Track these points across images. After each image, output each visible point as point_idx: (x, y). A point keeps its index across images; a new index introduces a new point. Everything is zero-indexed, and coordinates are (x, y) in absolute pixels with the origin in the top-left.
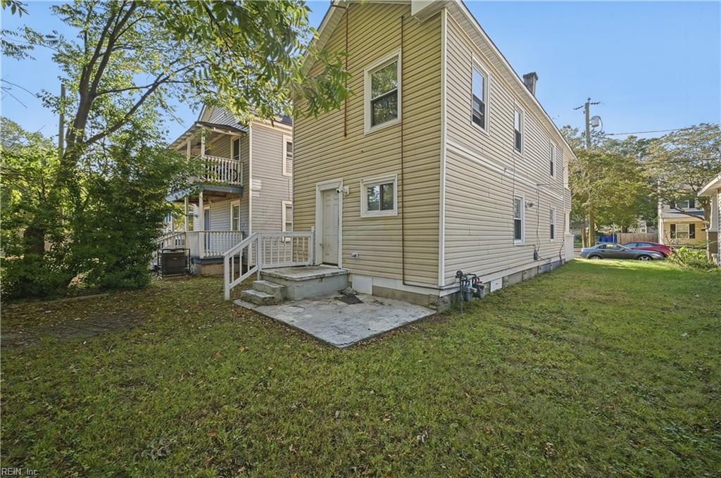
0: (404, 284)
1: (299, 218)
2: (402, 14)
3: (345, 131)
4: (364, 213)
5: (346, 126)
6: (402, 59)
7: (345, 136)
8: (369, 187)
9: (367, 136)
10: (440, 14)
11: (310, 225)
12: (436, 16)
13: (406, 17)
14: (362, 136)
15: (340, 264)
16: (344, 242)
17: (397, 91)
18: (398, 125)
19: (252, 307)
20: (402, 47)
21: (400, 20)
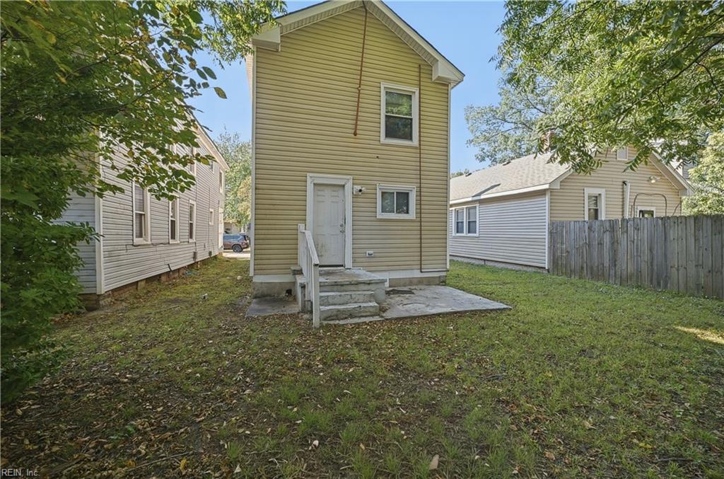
0: (421, 272)
1: (268, 212)
2: (420, 62)
3: (356, 129)
4: (380, 215)
5: (356, 125)
6: (420, 98)
7: (355, 134)
8: (384, 191)
9: (383, 145)
10: (448, 86)
11: (295, 222)
12: (445, 84)
13: (422, 67)
14: (377, 143)
15: (349, 263)
16: (355, 241)
17: (411, 119)
18: (416, 148)
19: (377, 318)
20: (420, 89)
21: (417, 66)
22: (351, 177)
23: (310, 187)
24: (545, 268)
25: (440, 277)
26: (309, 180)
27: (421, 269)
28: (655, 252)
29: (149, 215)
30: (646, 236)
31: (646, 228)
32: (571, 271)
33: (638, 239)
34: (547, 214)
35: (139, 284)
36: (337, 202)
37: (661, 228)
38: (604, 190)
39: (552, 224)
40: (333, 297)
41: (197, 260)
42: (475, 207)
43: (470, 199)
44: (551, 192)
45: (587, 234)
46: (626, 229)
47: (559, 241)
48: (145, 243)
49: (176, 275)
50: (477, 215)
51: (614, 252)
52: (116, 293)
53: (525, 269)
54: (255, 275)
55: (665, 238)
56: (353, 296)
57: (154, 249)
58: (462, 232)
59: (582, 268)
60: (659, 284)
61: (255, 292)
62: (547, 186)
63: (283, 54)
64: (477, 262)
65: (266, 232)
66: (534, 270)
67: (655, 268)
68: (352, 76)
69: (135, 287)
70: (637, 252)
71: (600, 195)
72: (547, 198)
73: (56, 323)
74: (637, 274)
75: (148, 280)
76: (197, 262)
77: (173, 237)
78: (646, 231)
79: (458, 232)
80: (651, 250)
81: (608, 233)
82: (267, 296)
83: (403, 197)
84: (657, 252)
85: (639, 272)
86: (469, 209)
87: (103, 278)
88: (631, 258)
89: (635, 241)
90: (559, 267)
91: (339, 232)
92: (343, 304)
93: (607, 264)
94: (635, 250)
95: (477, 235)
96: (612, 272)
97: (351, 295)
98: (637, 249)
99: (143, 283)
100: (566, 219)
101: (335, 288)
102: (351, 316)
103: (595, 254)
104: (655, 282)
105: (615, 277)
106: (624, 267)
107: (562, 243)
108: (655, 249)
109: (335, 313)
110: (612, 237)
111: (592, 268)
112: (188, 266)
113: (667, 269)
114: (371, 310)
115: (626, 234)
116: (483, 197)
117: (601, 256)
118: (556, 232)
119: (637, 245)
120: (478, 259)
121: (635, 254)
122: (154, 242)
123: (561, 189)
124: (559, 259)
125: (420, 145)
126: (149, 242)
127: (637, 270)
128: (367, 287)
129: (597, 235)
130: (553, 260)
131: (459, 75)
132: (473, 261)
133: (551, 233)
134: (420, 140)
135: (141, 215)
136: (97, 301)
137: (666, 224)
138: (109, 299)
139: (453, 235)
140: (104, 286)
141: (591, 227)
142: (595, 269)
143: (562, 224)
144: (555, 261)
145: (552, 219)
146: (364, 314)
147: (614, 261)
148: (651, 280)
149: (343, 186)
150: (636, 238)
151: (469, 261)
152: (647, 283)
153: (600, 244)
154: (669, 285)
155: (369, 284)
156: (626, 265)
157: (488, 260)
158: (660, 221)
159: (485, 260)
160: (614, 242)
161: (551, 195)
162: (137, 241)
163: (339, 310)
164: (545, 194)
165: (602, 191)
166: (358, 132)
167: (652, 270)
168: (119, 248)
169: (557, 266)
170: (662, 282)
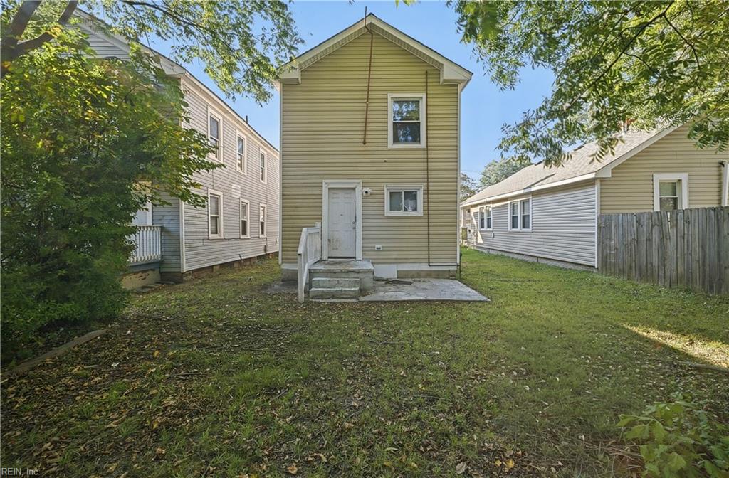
0: (429, 265)
1: (292, 213)
2: (426, 68)
3: (365, 139)
4: (388, 213)
5: (365, 134)
6: (427, 102)
7: (364, 143)
8: (392, 191)
9: (390, 150)
10: (457, 86)
11: (313, 221)
12: (453, 86)
13: (429, 72)
14: (385, 148)
15: (359, 256)
16: (365, 237)
17: (419, 123)
18: (423, 149)
19: (354, 300)
20: (427, 94)
21: (424, 72)
22: (361, 181)
23: (325, 191)
24: (594, 267)
25: (449, 271)
26: (324, 185)
27: (429, 263)
28: (707, 250)
29: (222, 217)
30: (697, 230)
31: (697, 221)
32: (619, 270)
33: (688, 235)
34: (596, 206)
35: (214, 267)
36: (350, 203)
37: (713, 221)
38: (687, 174)
39: (600, 217)
40: (324, 281)
41: (268, 252)
42: (529, 199)
43: (521, 192)
44: (601, 181)
45: (635, 228)
46: (675, 222)
47: (608, 236)
48: (219, 238)
49: (248, 263)
50: (531, 210)
51: (663, 247)
52: (195, 273)
53: (576, 267)
54: (282, 263)
55: (719, 233)
56: (340, 282)
57: (227, 242)
58: (517, 227)
59: (631, 267)
60: (711, 288)
61: (283, 277)
62: (592, 176)
63: (303, 85)
64: (531, 260)
65: (291, 229)
66: (584, 268)
67: (708, 269)
68: (361, 93)
69: (211, 270)
70: (688, 249)
71: (680, 180)
72: (597, 187)
73: (156, 289)
74: (688, 274)
75: (221, 265)
76: (269, 254)
77: (244, 232)
78: (697, 225)
79: (513, 227)
80: (703, 247)
81: (656, 227)
82: (290, 280)
83: (411, 195)
84: (710, 250)
85: (689, 271)
86: (523, 203)
87: (185, 262)
88: (681, 255)
89: (686, 236)
90: (608, 267)
91: (351, 229)
92: (331, 287)
93: (655, 263)
94: (686, 247)
95: (530, 230)
96: (661, 273)
97: (338, 281)
98: (688, 246)
99: (218, 267)
100: (614, 211)
101: (329, 274)
102: (334, 297)
103: (644, 252)
104: (707, 287)
105: (664, 278)
106: (674, 267)
107: (611, 239)
108: (707, 247)
109: (320, 294)
110: (661, 232)
111: (640, 268)
112: (258, 257)
113: (720, 270)
114: (351, 293)
115: (675, 229)
116: (533, 189)
117: (649, 254)
118: (605, 226)
119: (688, 241)
120: (532, 256)
121: (686, 252)
122: (226, 237)
123: (612, 177)
124: (608, 257)
125: (427, 146)
126: (223, 237)
127: (688, 271)
128: (356, 275)
129: (645, 230)
130: (602, 258)
131: (467, 75)
132: (527, 259)
133: (599, 227)
134: (427, 142)
135: (216, 217)
136: (182, 277)
137: (720, 216)
138: (190, 277)
139: (509, 230)
140: (185, 268)
141: (640, 220)
142: (644, 268)
143: (611, 218)
144: (603, 258)
145: (603, 211)
146: (345, 296)
147: (663, 259)
148: (703, 283)
149: (354, 189)
150: (686, 233)
151: (522, 257)
152: (698, 287)
153: (649, 240)
154: (723, 290)
155: (358, 272)
156: (676, 265)
157: (541, 258)
158: (712, 212)
159: (538, 257)
160: (663, 238)
161: (601, 185)
162: (211, 236)
163: (323, 292)
164: (594, 184)
165: (684, 177)
166: (367, 141)
167: (704, 270)
168: (198, 241)
169: (606, 265)
170: (715, 285)
